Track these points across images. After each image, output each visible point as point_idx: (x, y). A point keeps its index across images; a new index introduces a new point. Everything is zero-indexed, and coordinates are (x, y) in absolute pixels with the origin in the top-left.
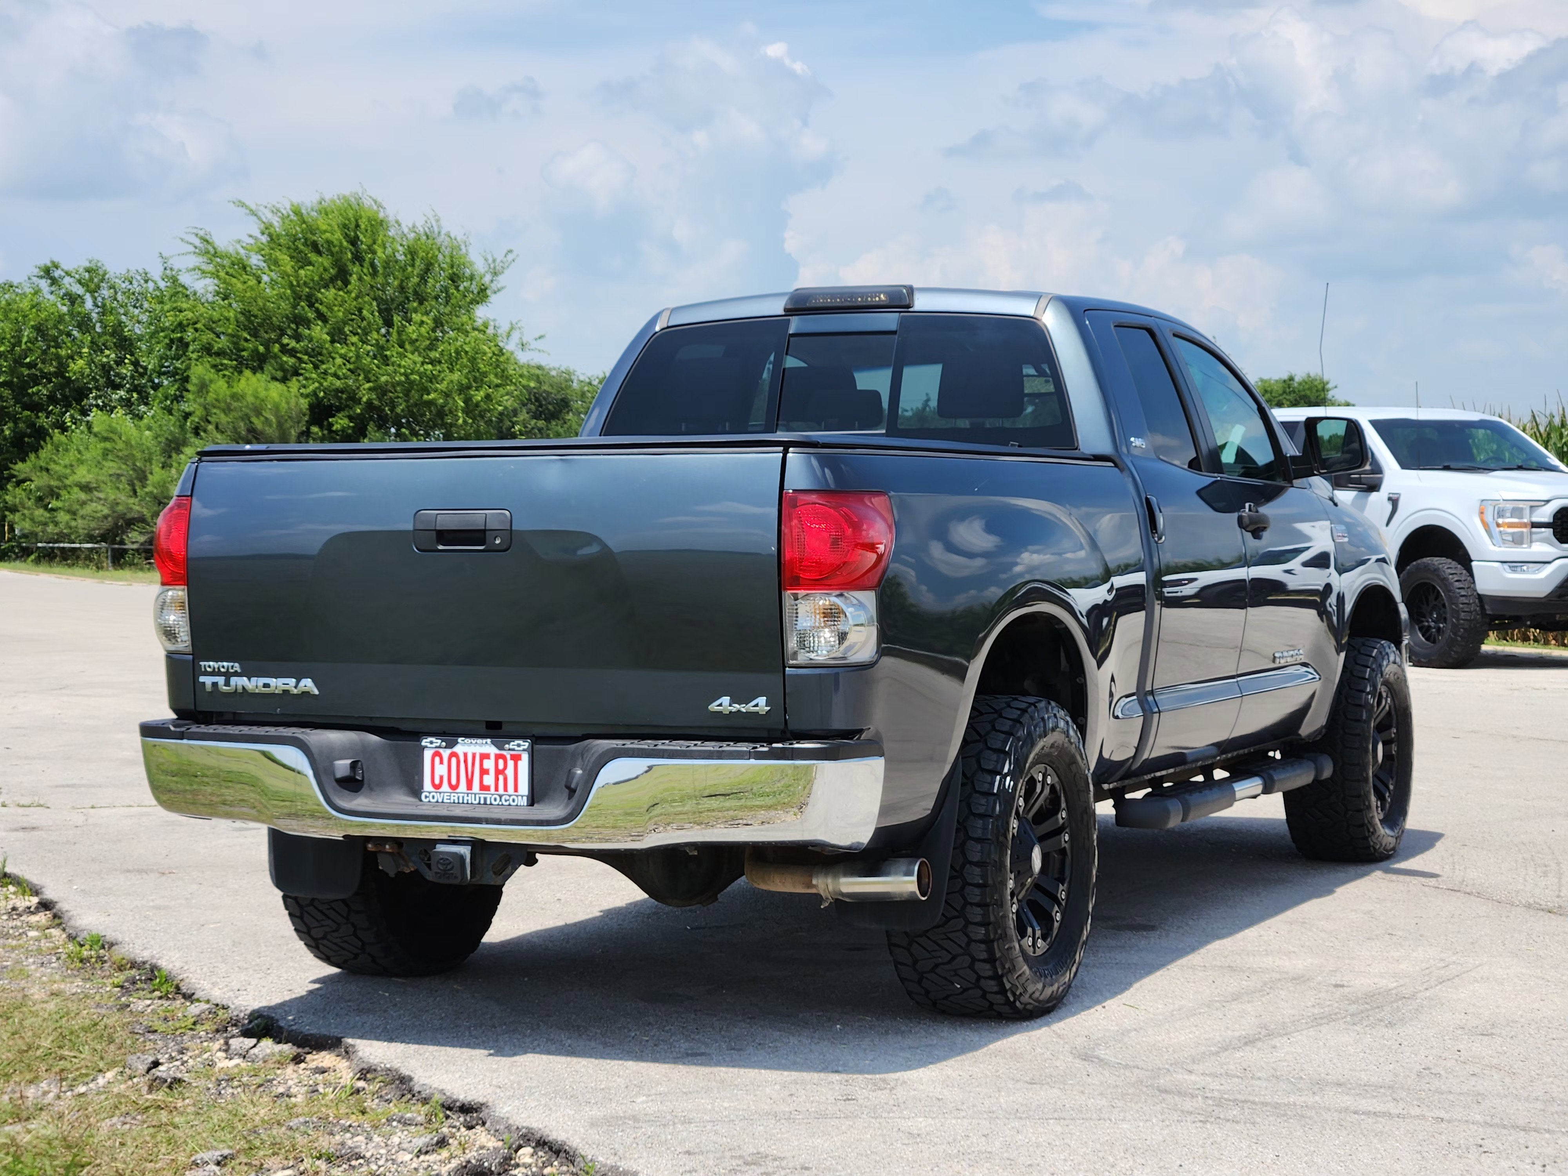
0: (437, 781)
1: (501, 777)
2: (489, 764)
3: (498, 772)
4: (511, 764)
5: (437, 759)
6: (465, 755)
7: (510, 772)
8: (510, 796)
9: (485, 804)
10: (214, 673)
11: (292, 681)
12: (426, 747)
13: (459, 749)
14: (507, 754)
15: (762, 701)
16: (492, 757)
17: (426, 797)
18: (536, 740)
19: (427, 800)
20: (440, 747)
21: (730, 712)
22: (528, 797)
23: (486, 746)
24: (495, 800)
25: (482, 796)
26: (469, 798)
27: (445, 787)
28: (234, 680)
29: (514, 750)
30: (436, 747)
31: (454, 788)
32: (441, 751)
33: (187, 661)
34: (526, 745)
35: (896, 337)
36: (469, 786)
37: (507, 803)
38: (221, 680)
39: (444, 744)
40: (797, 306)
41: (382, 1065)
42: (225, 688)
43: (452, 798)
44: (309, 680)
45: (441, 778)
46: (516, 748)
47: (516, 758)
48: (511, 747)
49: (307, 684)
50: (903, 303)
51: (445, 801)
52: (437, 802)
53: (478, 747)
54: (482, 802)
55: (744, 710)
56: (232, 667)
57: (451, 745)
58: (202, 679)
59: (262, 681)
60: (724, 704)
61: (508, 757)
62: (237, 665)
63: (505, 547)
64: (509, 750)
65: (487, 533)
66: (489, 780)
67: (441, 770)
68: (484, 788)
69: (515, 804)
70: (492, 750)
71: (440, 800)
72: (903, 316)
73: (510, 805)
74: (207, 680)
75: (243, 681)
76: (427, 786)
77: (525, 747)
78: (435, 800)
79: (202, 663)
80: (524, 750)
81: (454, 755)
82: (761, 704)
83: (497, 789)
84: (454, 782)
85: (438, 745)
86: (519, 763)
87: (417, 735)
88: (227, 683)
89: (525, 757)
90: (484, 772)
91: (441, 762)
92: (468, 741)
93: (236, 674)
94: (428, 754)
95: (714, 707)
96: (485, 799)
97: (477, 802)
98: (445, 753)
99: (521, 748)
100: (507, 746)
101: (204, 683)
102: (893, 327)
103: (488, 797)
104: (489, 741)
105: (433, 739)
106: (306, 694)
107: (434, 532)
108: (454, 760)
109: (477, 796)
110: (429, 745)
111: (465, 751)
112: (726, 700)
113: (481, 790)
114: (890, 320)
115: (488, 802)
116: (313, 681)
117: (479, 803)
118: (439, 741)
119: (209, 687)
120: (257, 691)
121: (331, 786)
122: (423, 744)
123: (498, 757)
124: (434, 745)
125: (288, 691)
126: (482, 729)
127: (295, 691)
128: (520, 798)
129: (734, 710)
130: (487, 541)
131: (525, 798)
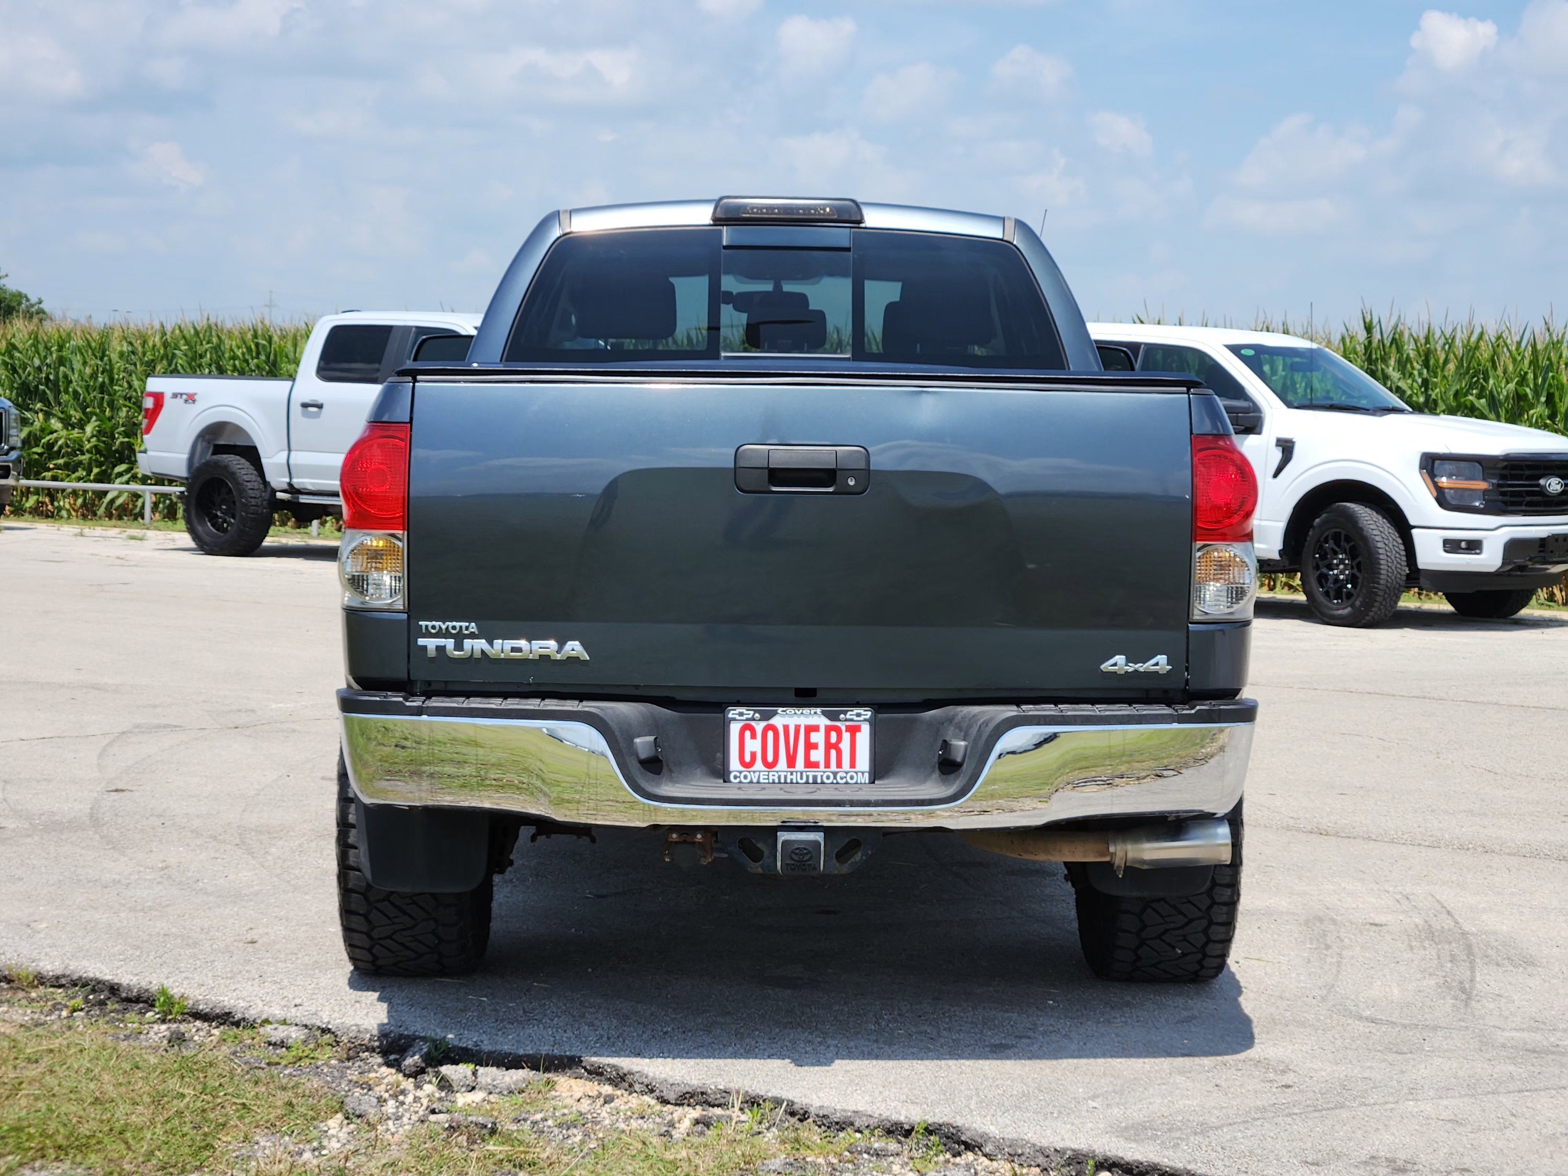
0: (747, 758)
1: (833, 752)
2: (818, 737)
3: (829, 746)
4: (846, 736)
5: (748, 733)
6: (786, 728)
7: (845, 745)
8: (847, 773)
9: (815, 782)
10: (439, 634)
11: (552, 644)
12: (734, 719)
13: (778, 721)
14: (842, 726)
15: (1162, 659)
16: (822, 729)
17: (735, 777)
18: (878, 707)
19: (738, 780)
20: (754, 719)
21: (1126, 672)
22: (870, 773)
23: (815, 717)
24: (828, 778)
25: (811, 775)
26: (794, 777)
27: (759, 765)
28: (468, 643)
29: (852, 720)
30: (747, 719)
31: (770, 766)
32: (753, 723)
33: (400, 621)
34: (867, 714)
35: (851, 253)
36: (791, 762)
37: (844, 781)
38: (450, 643)
39: (757, 715)
40: (729, 216)
41: (713, 1087)
42: (456, 653)
43: (771, 778)
44: (577, 643)
45: (753, 755)
46: (855, 718)
47: (854, 730)
48: (848, 716)
49: (574, 648)
50: (854, 218)
51: (762, 781)
52: (751, 782)
53: (802, 717)
54: (811, 781)
55: (1142, 670)
56: (467, 628)
57: (766, 717)
58: (421, 641)
59: (509, 644)
60: (1118, 663)
61: (843, 729)
62: (473, 624)
63: (860, 489)
64: (846, 720)
65: (838, 472)
66: (817, 755)
67: (753, 745)
68: (810, 764)
69: (854, 781)
70: (823, 722)
71: (755, 780)
72: (854, 233)
73: (847, 783)
74: (431, 644)
75: (481, 644)
76: (734, 764)
77: (867, 717)
78: (748, 780)
79: (423, 623)
80: (865, 720)
81: (770, 727)
82: (1160, 663)
83: (827, 765)
84: (770, 758)
85: (750, 716)
86: (858, 734)
87: (721, 707)
88: (459, 646)
89: (866, 728)
90: (810, 746)
91: (753, 736)
92: (790, 710)
93: (472, 636)
94: (735, 729)
95: (1106, 666)
96: (815, 777)
97: (804, 780)
98: (759, 727)
99: (862, 718)
100: (842, 716)
101: (426, 647)
102: (845, 243)
103: (819, 775)
104: (819, 710)
105: (743, 710)
106: (573, 660)
107: (767, 471)
108: (770, 734)
109: (804, 774)
110: (737, 717)
111: (786, 723)
112: (1120, 659)
113: (805, 767)
114: (840, 236)
115: (819, 781)
116: (582, 644)
117: (807, 783)
118: (752, 712)
119: (432, 652)
120: (502, 656)
121: (635, 768)
122: (730, 716)
123: (828, 729)
124: (745, 717)
125: (548, 656)
126: (792, 697)
127: (559, 657)
128: (860, 774)
129: (1131, 670)
130: (838, 481)
131: (867, 775)
